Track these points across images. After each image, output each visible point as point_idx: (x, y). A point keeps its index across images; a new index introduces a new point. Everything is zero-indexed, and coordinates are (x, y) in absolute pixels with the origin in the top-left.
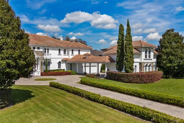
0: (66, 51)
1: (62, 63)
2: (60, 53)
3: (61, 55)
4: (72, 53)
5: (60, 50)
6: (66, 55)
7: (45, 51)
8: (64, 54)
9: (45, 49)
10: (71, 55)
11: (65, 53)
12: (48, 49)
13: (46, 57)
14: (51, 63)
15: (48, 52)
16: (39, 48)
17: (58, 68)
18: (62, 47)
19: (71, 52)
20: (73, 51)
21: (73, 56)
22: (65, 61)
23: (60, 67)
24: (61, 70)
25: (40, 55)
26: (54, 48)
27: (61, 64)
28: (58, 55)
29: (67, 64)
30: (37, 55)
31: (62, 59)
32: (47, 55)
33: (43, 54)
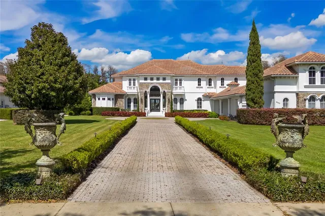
0: (212, 82)
1: (204, 101)
2: (199, 84)
3: (202, 87)
4: (222, 84)
5: (199, 80)
6: (212, 88)
7: (176, 83)
8: (208, 86)
9: (176, 80)
10: (220, 87)
11: (210, 85)
12: (181, 80)
13: (177, 91)
14: (186, 100)
15: (181, 83)
16: (164, 79)
17: (198, 107)
18: (204, 76)
19: (219, 83)
20: (222, 80)
21: (224, 89)
22: (208, 97)
23: (201, 107)
24: (202, 110)
25: (166, 89)
26: (190, 76)
27: (202, 102)
28: (197, 87)
29: (213, 101)
30: (162, 89)
31: (203, 94)
32: (178, 88)
33: (171, 86)
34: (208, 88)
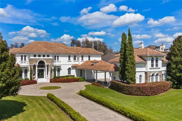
0: (76, 58)
1: (72, 69)
2: (69, 59)
3: (71, 61)
4: (82, 59)
5: (69, 57)
6: (76, 61)
7: (55, 58)
8: (74, 60)
9: (55, 56)
10: (81, 61)
11: (75, 59)
12: (58, 56)
13: (56, 64)
14: (61, 69)
15: (58, 58)
16: (48, 56)
17: (68, 74)
18: (72, 54)
19: (80, 58)
20: (82, 57)
21: (83, 62)
22: (74, 67)
23: (70, 73)
24: (71, 76)
25: (50, 63)
26: (64, 55)
27: (71, 70)
28: (68, 61)
29: (77, 70)
30: (47, 63)
31: (71, 65)
32: (56, 62)
33: (52, 61)
34: (74, 61)
